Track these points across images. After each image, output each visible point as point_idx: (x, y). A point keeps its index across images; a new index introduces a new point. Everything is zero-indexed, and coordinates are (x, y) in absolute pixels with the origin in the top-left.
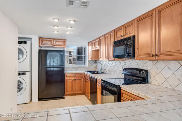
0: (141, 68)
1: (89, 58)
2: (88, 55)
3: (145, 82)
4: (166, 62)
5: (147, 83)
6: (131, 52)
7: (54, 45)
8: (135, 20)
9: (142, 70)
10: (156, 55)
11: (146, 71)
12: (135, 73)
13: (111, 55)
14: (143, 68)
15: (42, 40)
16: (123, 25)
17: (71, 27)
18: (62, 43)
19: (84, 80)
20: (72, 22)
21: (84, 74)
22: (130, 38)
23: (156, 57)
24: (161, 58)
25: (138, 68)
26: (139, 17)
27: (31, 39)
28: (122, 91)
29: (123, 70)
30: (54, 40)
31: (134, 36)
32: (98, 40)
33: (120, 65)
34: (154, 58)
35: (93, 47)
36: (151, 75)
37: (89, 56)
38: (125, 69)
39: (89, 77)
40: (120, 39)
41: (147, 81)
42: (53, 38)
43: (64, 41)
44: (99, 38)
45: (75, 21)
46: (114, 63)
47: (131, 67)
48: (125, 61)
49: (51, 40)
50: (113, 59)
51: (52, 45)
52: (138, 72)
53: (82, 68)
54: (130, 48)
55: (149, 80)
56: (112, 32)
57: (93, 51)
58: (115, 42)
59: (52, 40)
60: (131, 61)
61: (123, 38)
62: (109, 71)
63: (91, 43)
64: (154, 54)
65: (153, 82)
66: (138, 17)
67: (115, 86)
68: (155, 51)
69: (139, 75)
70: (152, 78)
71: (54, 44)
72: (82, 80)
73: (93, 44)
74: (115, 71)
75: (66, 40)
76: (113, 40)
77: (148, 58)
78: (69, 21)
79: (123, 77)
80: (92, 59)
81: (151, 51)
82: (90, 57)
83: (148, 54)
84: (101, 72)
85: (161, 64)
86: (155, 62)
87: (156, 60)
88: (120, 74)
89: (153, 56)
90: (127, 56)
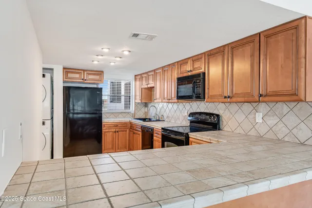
0: (211, 112)
1: (135, 99)
2: (134, 94)
3: (217, 129)
4: (240, 104)
5: (219, 130)
6: (201, 92)
7: (86, 80)
8: (205, 53)
9: (213, 114)
10: (229, 97)
11: (218, 116)
12: (204, 118)
13: (173, 96)
14: (214, 113)
15: (66, 71)
16: (190, 58)
17: (121, 58)
18: (97, 77)
19: (130, 131)
20: (126, 53)
21: (130, 123)
22: (198, 75)
23: (229, 99)
24: (234, 99)
25: (208, 111)
26: (210, 51)
27: (52, 69)
28: (190, 139)
29: (189, 116)
30: (85, 72)
31: (204, 74)
32: (153, 73)
33: (184, 108)
34: (226, 100)
35: (144, 82)
36: (224, 120)
37: (135, 96)
38: (191, 114)
39: (140, 127)
40: (185, 75)
41: (219, 127)
42: (83, 69)
43: (100, 73)
44: (154, 71)
45: (130, 51)
46: (175, 106)
47: (198, 111)
48: (191, 104)
49: (80, 71)
50: (176, 101)
51: (83, 79)
52: (208, 117)
53: (125, 115)
54: (199, 87)
55: (221, 127)
56: (174, 65)
57: (143, 89)
58: (179, 79)
59: (82, 72)
60: (198, 103)
61: (190, 74)
62: (168, 117)
63: (139, 77)
64: (226, 95)
65: (225, 129)
66: (208, 51)
67: (181, 134)
68: (228, 93)
69: (209, 121)
70: (225, 123)
71: (85, 78)
72: (128, 131)
73: (144, 79)
74: (177, 117)
75: (102, 72)
76: (176, 75)
77: (220, 100)
78: (123, 51)
79: (189, 124)
80: (141, 100)
81: (223, 92)
82: (138, 98)
83: (221, 96)
84: (155, 120)
85: (234, 107)
86: (227, 104)
87: (229, 102)
88: (184, 121)
89: (225, 97)
90: (196, 97)
